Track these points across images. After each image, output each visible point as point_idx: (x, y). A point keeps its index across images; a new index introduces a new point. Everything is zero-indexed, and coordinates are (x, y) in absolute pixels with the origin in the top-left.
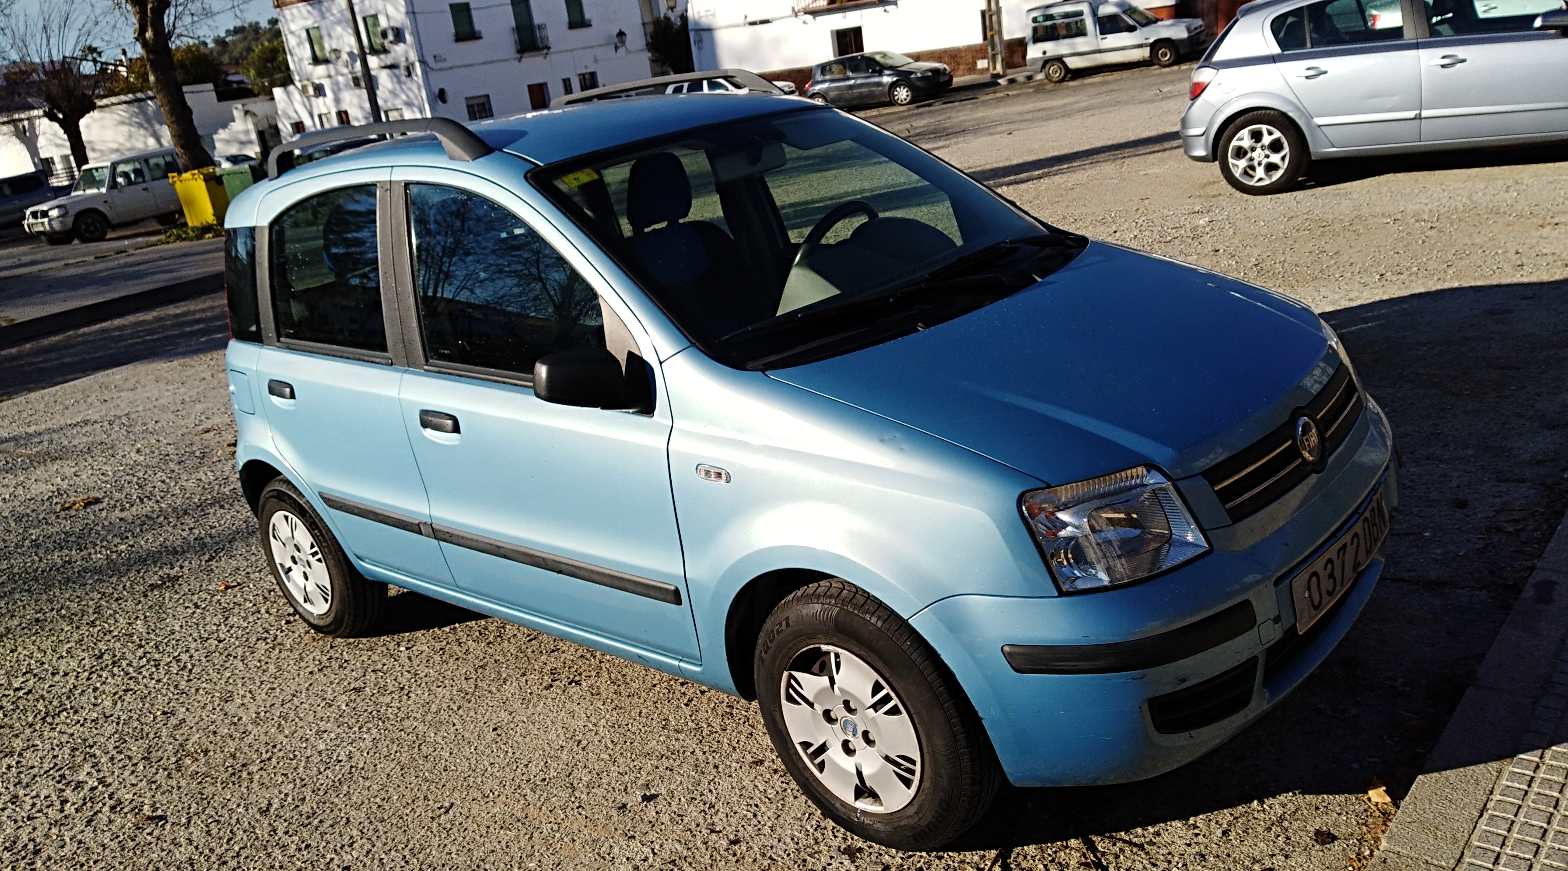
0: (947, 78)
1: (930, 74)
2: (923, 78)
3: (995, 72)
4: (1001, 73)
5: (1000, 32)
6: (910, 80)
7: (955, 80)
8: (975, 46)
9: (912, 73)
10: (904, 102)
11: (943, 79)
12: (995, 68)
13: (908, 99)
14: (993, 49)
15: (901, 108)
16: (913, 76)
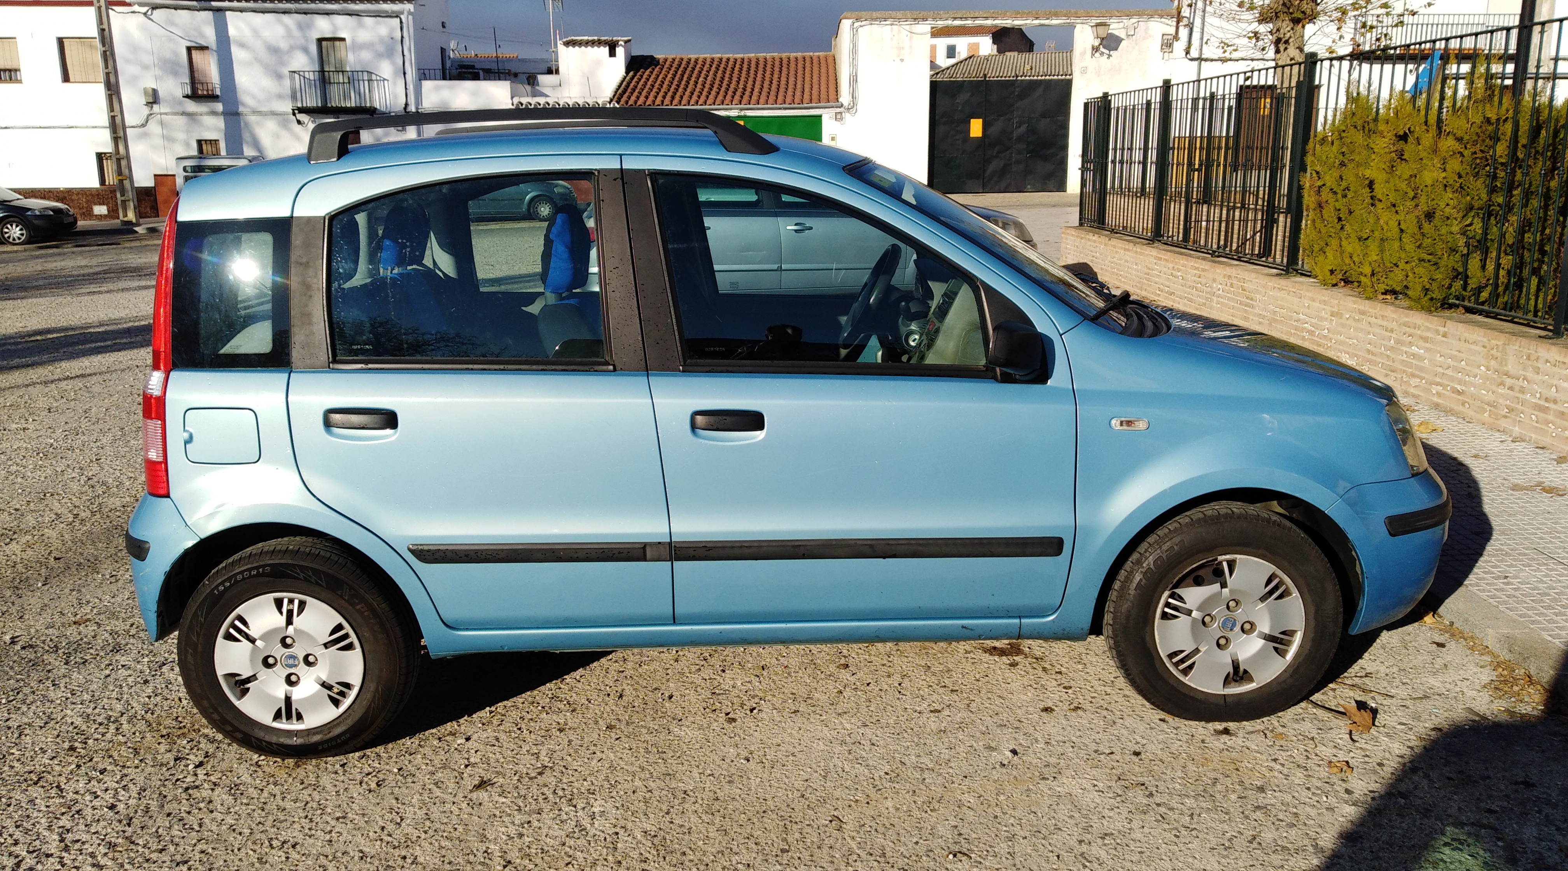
0: (71, 220)
1: (52, 213)
2: (42, 217)
3: (126, 219)
4: (134, 221)
5: (131, 178)
6: (26, 217)
7: (80, 223)
8: (90, 189)
9: (29, 209)
10: (18, 241)
11: (67, 220)
12: (126, 215)
13: (23, 238)
14: (122, 195)
15: (15, 248)
16: (29, 213)
